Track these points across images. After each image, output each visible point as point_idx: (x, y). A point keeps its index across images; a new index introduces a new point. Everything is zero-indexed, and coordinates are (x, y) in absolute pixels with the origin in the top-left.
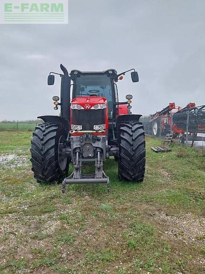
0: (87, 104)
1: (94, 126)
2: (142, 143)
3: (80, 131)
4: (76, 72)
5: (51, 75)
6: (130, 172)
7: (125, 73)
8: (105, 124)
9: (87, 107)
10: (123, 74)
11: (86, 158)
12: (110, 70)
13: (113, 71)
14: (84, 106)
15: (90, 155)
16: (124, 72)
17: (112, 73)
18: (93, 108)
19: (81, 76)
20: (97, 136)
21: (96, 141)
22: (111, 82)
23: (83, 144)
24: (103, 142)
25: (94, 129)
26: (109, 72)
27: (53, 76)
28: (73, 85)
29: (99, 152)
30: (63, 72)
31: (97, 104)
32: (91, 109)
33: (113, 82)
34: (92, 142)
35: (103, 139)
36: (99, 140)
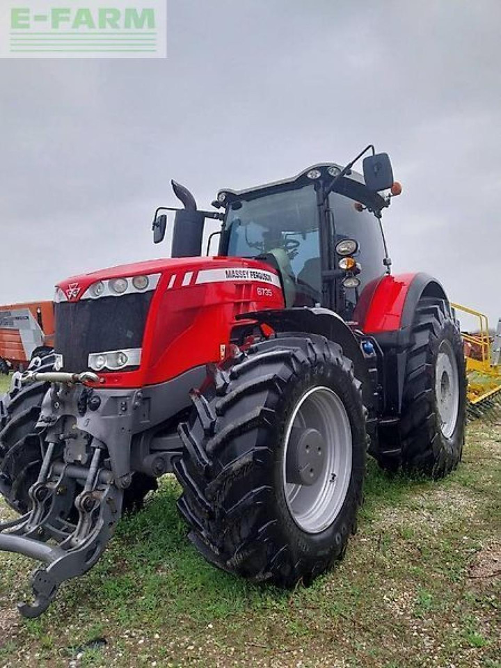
0: (72, 285)
1: (91, 356)
3: (60, 371)
4: (221, 196)
5: (158, 215)
7: (351, 165)
8: (140, 349)
9: (72, 293)
10: (346, 174)
11: (71, 464)
12: (312, 170)
13: (323, 169)
15: (80, 458)
17: (319, 175)
18: (87, 295)
19: (244, 203)
20: (95, 390)
21: (85, 408)
22: (319, 205)
23: (58, 417)
24: (117, 414)
25: (89, 366)
26: (309, 176)
27: (164, 218)
28: (219, 235)
29: (97, 451)
30: (182, 204)
31: (101, 280)
32: (83, 297)
33: (326, 205)
34: (76, 409)
35: (119, 403)
36: (95, 407)
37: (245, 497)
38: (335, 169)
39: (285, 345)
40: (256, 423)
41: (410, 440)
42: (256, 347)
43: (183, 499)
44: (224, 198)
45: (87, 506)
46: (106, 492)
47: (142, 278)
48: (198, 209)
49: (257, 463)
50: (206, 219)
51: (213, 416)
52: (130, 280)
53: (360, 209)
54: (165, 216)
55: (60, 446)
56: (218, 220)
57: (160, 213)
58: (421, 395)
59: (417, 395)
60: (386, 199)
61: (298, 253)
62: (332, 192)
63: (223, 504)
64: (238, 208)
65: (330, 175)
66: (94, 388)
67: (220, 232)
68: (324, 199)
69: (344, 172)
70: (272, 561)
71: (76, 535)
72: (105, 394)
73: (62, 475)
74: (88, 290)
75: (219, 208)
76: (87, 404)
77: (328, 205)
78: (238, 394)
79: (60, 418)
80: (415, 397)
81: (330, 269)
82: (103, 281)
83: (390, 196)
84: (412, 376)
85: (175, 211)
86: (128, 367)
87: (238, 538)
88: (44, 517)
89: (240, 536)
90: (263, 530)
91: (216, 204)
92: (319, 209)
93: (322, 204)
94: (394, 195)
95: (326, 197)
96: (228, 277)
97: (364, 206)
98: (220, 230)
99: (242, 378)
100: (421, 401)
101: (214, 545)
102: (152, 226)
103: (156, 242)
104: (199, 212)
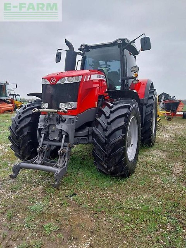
0: (52, 78)
1: (60, 104)
2: (118, 128)
3: (47, 109)
4: (83, 46)
5: (58, 52)
6: (103, 164)
7: (135, 40)
8: (77, 102)
9: (52, 81)
10: (132, 43)
11: (51, 141)
12: (119, 40)
13: (123, 40)
14: (50, 80)
15: (56, 138)
16: (133, 40)
17: (121, 42)
18: (59, 82)
19: (90, 50)
20: (63, 116)
21: (60, 122)
22: (121, 53)
23: (47, 125)
24: (70, 124)
25: (60, 107)
26: (118, 42)
27: (60, 53)
28: (81, 61)
29: (64, 136)
30: (68, 48)
31: (64, 77)
32: (57, 83)
33: (123, 53)
34: (56, 122)
35: (71, 120)
36: (64, 121)
37: (118, 150)
38: (127, 40)
39: (125, 102)
40: (122, 127)
41: (145, 135)
42: (117, 103)
43: (94, 151)
44: (84, 47)
45: (63, 154)
46: (67, 149)
47: (77, 77)
48: (74, 51)
49: (123, 139)
50: (77, 55)
51: (106, 125)
52: (74, 77)
53: (131, 55)
54: (61, 53)
55: (47, 134)
56: (81, 56)
57: (59, 51)
58: (149, 120)
59: (148, 120)
60: (138, 52)
61: (110, 70)
62: (125, 49)
63: (111, 152)
64: (88, 52)
65: (125, 42)
66: (62, 115)
67: (82, 60)
68: (122, 51)
69: (131, 42)
70: (124, 169)
71: (58, 163)
72: (67, 117)
73: (47, 145)
74: (59, 81)
75: (80, 51)
76: (60, 120)
77: (124, 53)
78: (115, 118)
79: (48, 125)
80: (147, 121)
81: (124, 76)
82: (65, 78)
83: (139, 51)
84: (147, 114)
85: (66, 51)
86: (73, 108)
87: (114, 162)
88: (43, 158)
89: (115, 162)
90: (123, 160)
91: (80, 49)
92: (121, 54)
93: (122, 53)
94: (141, 51)
95: (123, 50)
96: (98, 78)
97: (131, 54)
98: (81, 59)
99: (115, 113)
100: (149, 122)
101: (105, 164)
102: (56, 56)
103: (57, 62)
104: (75, 52)
